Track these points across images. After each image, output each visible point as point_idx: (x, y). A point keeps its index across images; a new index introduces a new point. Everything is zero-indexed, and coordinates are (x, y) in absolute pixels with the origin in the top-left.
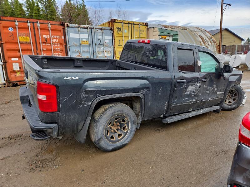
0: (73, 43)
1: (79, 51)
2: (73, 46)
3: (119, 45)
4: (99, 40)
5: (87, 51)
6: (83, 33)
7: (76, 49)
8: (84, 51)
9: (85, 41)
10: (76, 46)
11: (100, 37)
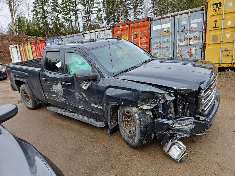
0: (154, 35)
1: (159, 41)
2: (155, 37)
3: (213, 28)
4: (182, 26)
5: (167, 41)
6: (165, 23)
7: (157, 41)
8: (164, 41)
9: (166, 31)
10: (157, 37)
11: (184, 23)
